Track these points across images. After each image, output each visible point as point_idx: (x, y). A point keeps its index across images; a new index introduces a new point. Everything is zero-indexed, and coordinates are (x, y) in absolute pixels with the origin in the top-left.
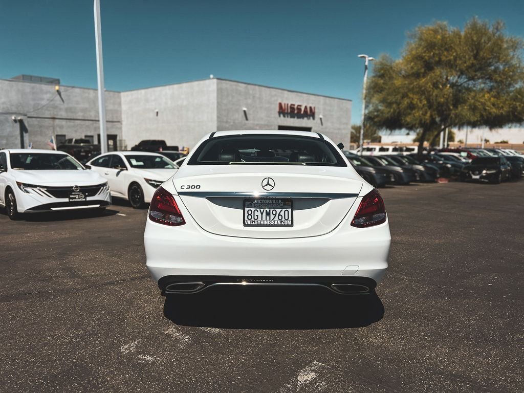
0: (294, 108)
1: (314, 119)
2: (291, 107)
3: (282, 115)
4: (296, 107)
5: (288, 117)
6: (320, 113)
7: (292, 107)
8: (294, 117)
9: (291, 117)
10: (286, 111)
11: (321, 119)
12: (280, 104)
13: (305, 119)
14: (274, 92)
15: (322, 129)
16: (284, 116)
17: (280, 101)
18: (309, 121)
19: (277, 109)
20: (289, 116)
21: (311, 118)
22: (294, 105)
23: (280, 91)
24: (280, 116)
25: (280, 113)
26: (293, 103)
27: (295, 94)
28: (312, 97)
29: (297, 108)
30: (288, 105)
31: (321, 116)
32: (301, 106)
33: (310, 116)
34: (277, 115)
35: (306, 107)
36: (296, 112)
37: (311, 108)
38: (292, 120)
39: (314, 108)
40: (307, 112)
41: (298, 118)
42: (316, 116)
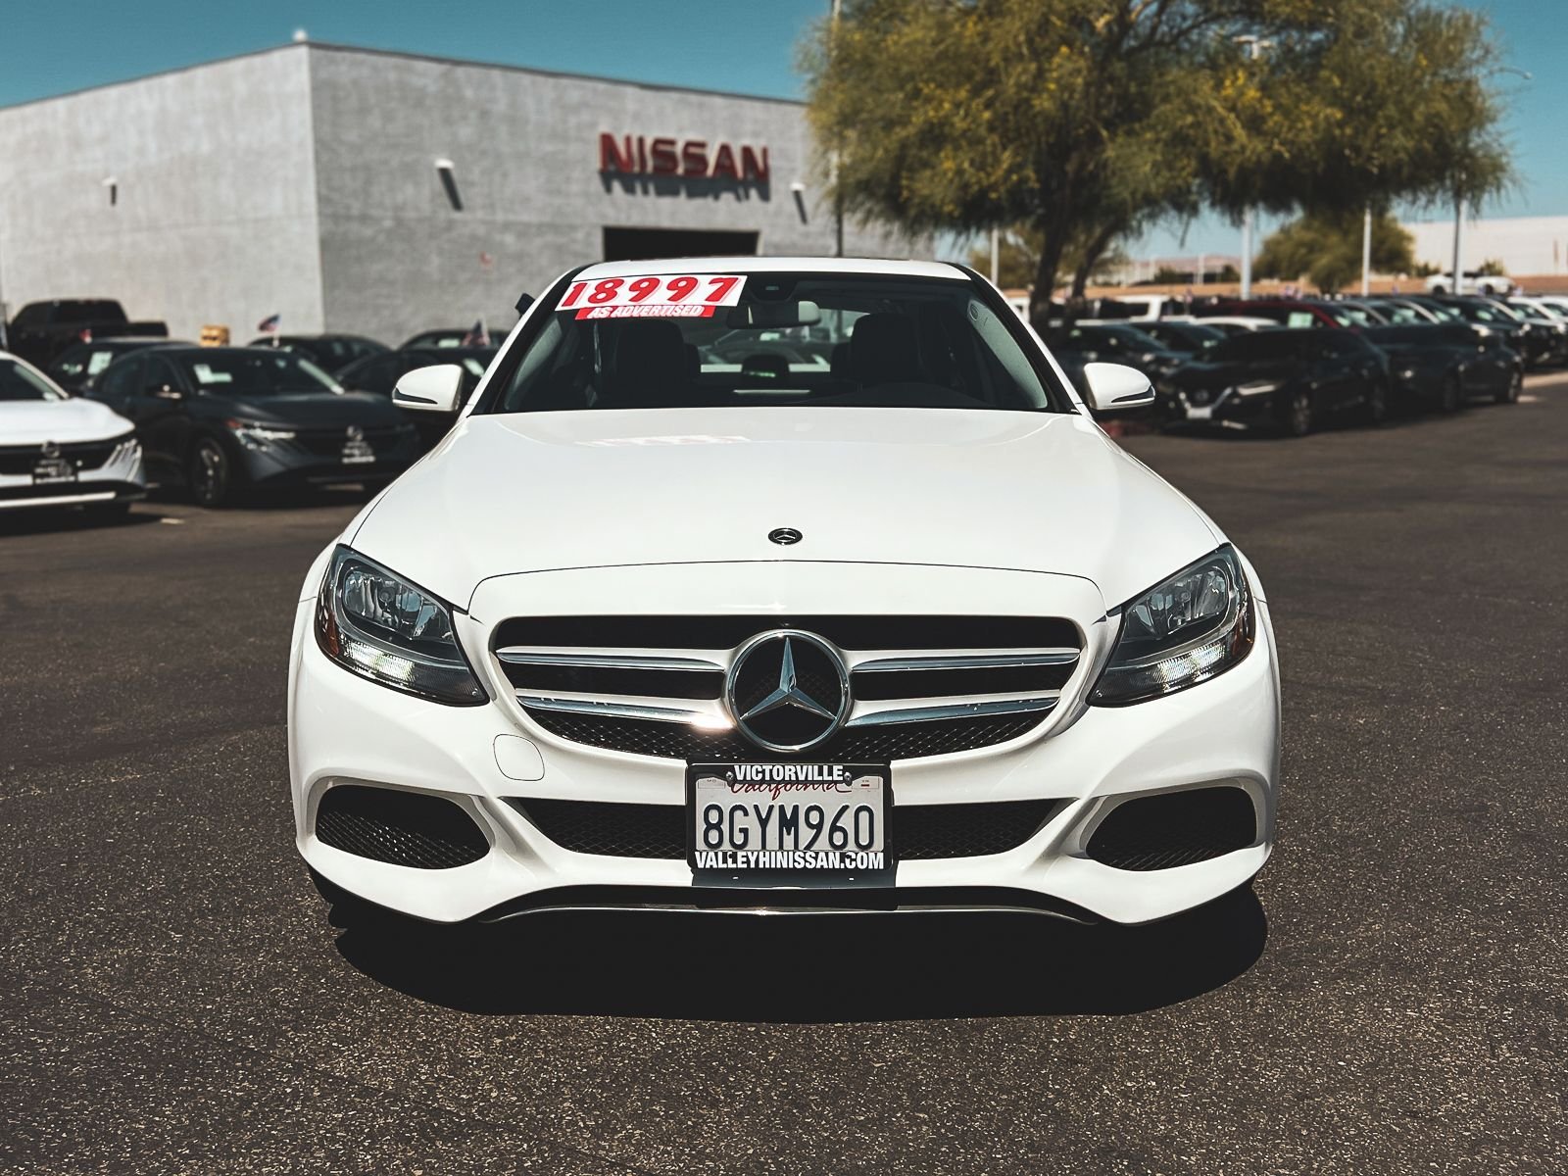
0: (671, 157)
1: (765, 196)
2: (655, 152)
3: (617, 186)
4: (679, 149)
5: (645, 192)
6: (793, 171)
7: (662, 151)
8: (675, 193)
9: (660, 192)
10: (637, 169)
11: (797, 195)
12: (607, 142)
13: (727, 197)
14: (574, 91)
15: (807, 235)
16: (629, 189)
17: (604, 128)
18: (745, 204)
19: (596, 162)
20: (651, 188)
21: (753, 193)
22: (672, 143)
23: (602, 86)
24: (609, 189)
25: (607, 177)
26: (668, 135)
27: (675, 96)
28: (753, 111)
29: (686, 154)
30: (641, 141)
31: (797, 186)
32: (702, 145)
33: (746, 185)
34: (597, 184)
35: (725, 150)
36: (680, 170)
37: (747, 152)
38: (666, 202)
39: (765, 152)
40: (732, 167)
41: (691, 195)
42: (775, 183)
